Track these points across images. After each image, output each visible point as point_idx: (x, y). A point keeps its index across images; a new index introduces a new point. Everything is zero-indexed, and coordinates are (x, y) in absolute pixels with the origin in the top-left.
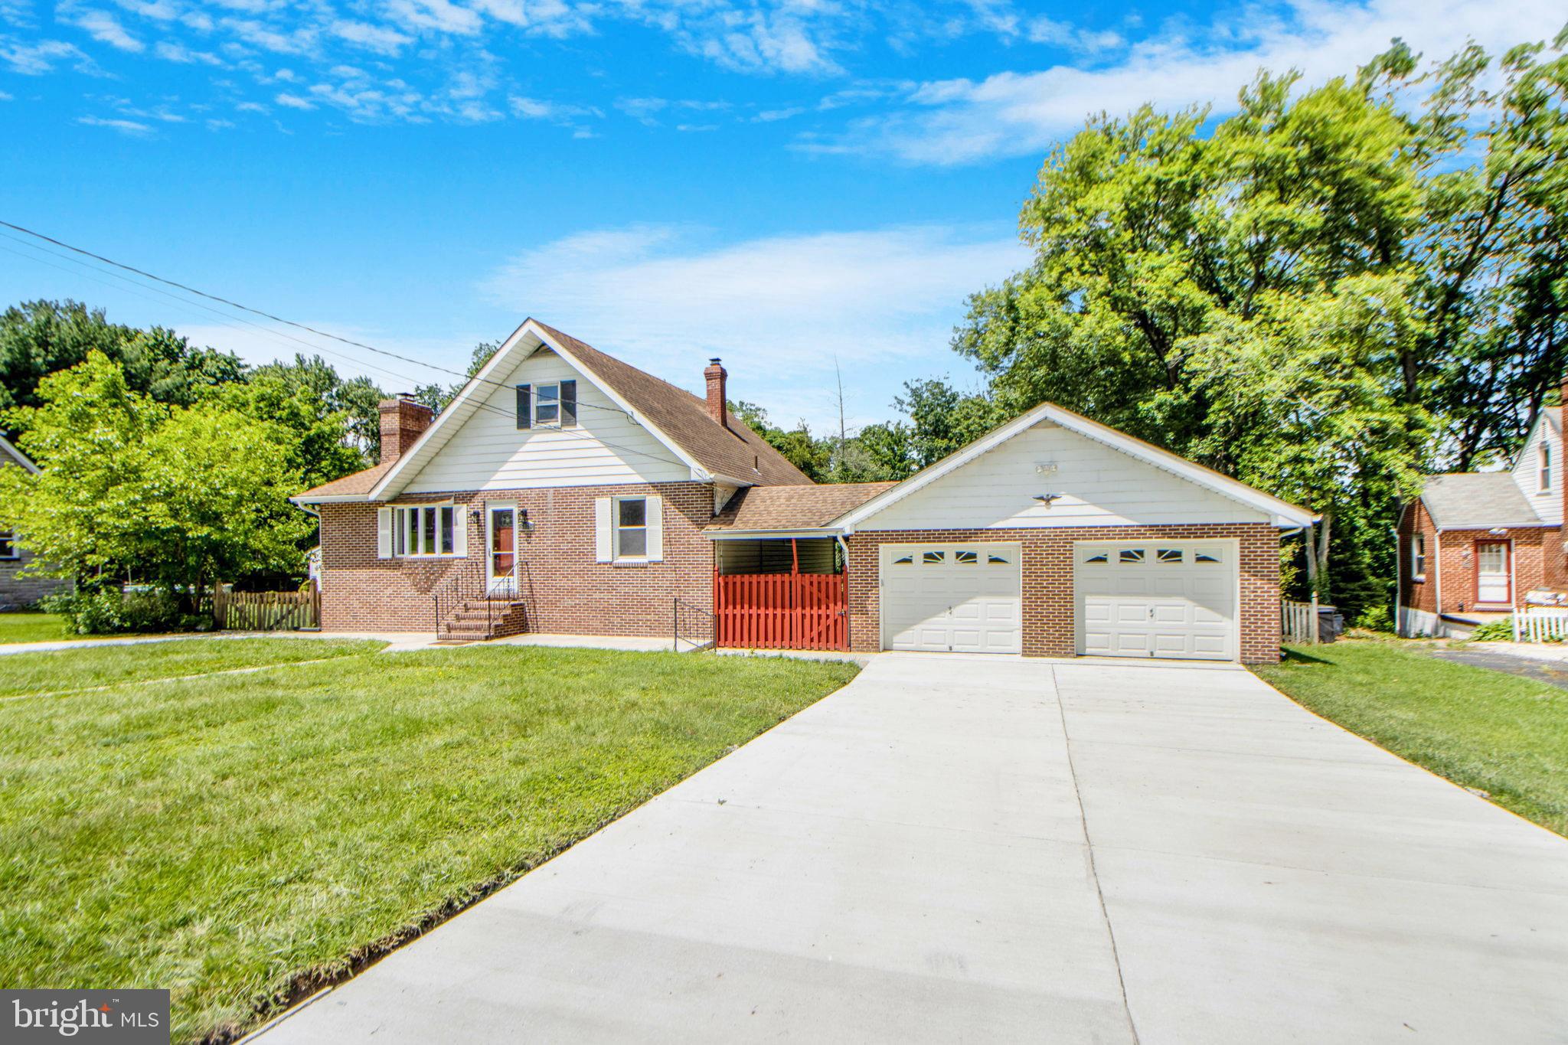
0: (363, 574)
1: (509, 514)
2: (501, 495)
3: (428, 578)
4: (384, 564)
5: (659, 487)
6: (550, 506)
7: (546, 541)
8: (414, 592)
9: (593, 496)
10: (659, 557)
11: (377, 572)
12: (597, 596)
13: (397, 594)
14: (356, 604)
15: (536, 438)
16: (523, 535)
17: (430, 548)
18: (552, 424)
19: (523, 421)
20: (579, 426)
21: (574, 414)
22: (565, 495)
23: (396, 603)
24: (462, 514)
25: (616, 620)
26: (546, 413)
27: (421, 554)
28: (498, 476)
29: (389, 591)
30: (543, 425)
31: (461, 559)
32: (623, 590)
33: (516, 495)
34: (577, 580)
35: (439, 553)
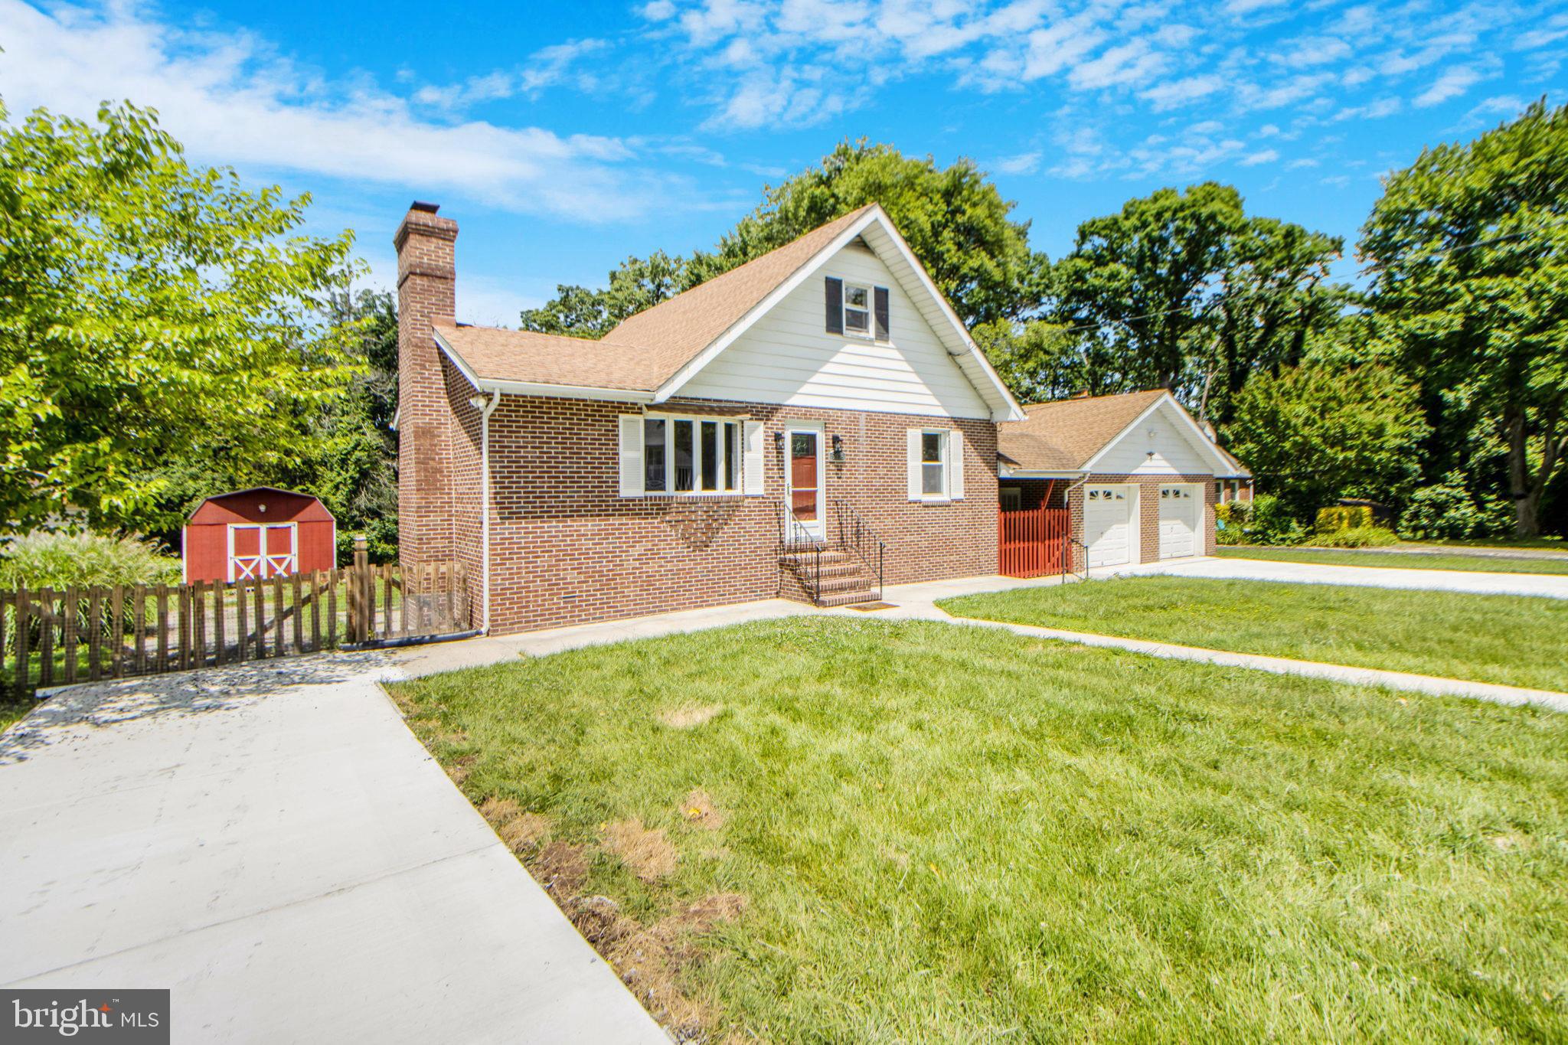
0: (589, 525)
1: (811, 439)
2: (807, 413)
3: (709, 527)
4: (629, 508)
5: (959, 422)
6: (863, 433)
7: (858, 471)
8: (681, 549)
9: (904, 426)
10: (960, 495)
11: (615, 521)
12: (908, 538)
13: (651, 554)
14: (572, 576)
15: (850, 348)
16: (832, 467)
17: (709, 482)
18: (863, 334)
19: (834, 324)
20: (891, 344)
21: (887, 330)
22: (878, 421)
23: (652, 567)
24: (755, 438)
25: (925, 564)
26: (858, 321)
27: (698, 490)
28: (806, 389)
29: (639, 549)
30: (855, 334)
31: (753, 497)
32: (930, 530)
33: (826, 417)
34: (889, 521)
35: (720, 490)
